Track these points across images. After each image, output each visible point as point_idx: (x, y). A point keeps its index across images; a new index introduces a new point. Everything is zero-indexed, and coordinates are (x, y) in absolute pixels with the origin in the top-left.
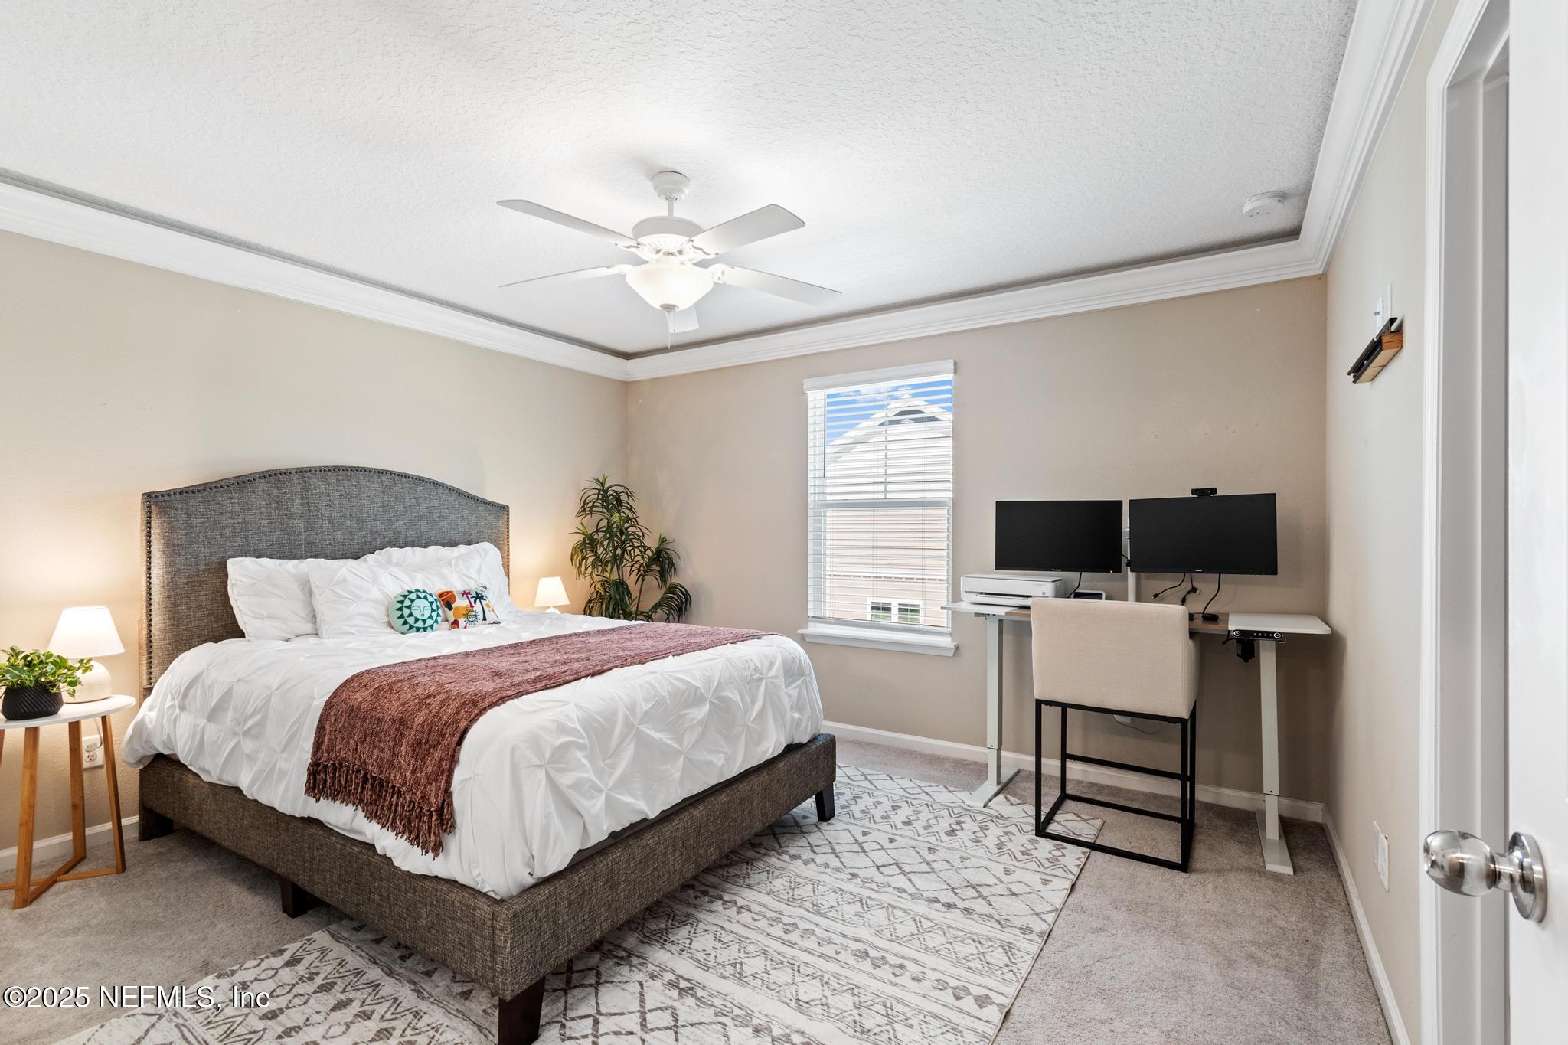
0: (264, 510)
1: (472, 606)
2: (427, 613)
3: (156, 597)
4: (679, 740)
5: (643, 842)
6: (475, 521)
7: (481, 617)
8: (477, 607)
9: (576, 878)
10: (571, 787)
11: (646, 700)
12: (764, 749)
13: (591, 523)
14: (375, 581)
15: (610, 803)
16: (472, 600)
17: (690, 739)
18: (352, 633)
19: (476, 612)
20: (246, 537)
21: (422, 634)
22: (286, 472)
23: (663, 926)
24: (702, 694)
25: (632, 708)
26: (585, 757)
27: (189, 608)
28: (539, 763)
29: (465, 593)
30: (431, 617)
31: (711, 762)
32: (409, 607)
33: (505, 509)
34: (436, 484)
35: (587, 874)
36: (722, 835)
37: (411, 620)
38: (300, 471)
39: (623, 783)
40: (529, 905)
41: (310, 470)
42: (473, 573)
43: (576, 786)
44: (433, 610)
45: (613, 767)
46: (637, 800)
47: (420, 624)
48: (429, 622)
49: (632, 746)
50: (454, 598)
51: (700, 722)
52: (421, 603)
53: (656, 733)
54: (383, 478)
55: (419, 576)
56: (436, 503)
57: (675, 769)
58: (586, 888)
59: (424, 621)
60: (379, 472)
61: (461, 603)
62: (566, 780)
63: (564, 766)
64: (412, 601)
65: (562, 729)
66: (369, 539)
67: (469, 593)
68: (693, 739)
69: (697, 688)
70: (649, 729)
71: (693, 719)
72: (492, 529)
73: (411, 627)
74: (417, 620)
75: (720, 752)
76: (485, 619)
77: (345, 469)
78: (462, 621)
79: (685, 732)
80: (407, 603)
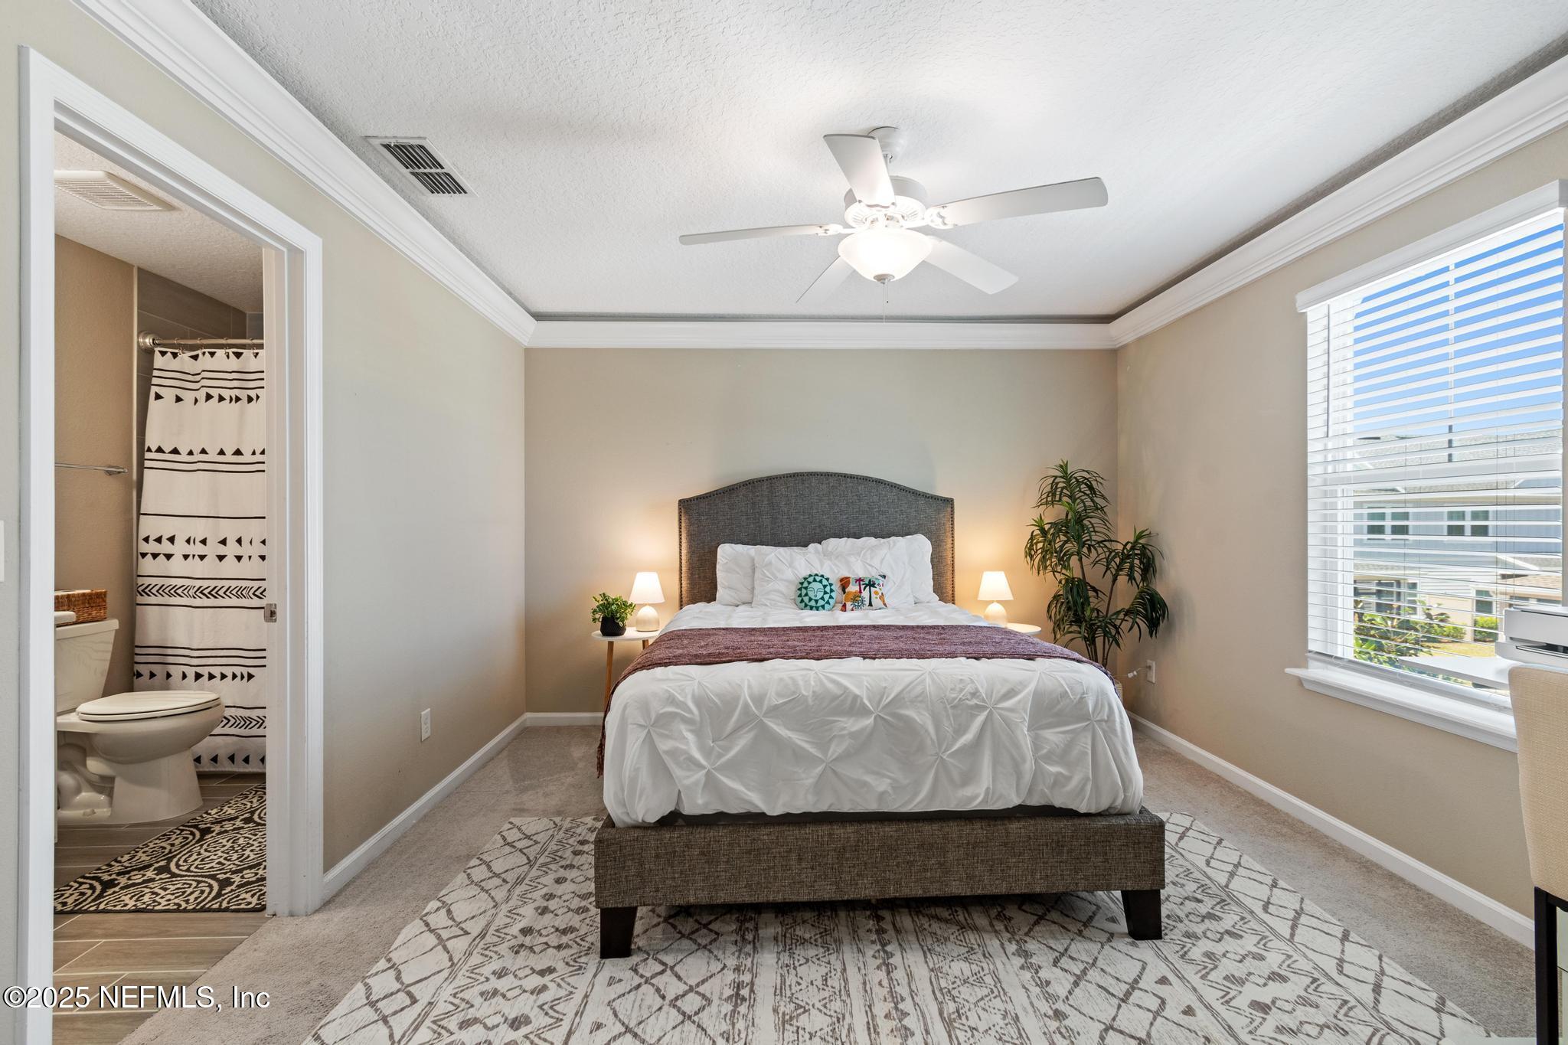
0: (743, 509)
1: (860, 592)
2: (820, 595)
3: (684, 569)
4: (824, 746)
5: (755, 834)
6: (914, 514)
7: (867, 603)
8: (865, 594)
9: (668, 836)
10: (667, 752)
11: (779, 695)
12: (969, 794)
13: (1053, 514)
14: (791, 565)
15: (710, 783)
16: (863, 587)
17: (836, 749)
18: (766, 605)
19: (863, 598)
20: (732, 529)
21: (814, 612)
22: (760, 481)
23: (807, 936)
24: (863, 705)
25: (759, 700)
26: (691, 731)
27: (699, 577)
28: (643, 723)
29: (859, 580)
30: (822, 598)
31: (865, 784)
32: (806, 588)
33: (949, 502)
34: (879, 482)
35: (680, 837)
36: (884, 872)
37: (806, 599)
38: (770, 479)
39: (733, 768)
40: (615, 839)
41: (776, 477)
42: (876, 562)
43: (673, 753)
44: (825, 593)
45: (727, 749)
46: (749, 790)
47: (813, 603)
48: (821, 603)
49: (751, 735)
50: (849, 583)
51: (853, 735)
52: (816, 586)
53: (787, 732)
54: (831, 479)
55: (827, 563)
56: (876, 499)
57: (809, 777)
58: (677, 849)
59: (817, 601)
60: (828, 475)
61: (853, 588)
62: (664, 746)
63: (667, 732)
64: (809, 583)
65: (671, 700)
66: (818, 531)
67: (863, 580)
68: (840, 750)
69: (856, 697)
70: (778, 725)
71: (844, 729)
72: (932, 522)
73: (806, 605)
74: (810, 599)
75: (884, 776)
76: (870, 605)
77: (802, 474)
78: (849, 605)
79: (831, 740)
80: (806, 584)
